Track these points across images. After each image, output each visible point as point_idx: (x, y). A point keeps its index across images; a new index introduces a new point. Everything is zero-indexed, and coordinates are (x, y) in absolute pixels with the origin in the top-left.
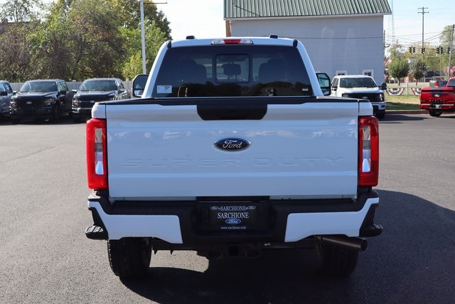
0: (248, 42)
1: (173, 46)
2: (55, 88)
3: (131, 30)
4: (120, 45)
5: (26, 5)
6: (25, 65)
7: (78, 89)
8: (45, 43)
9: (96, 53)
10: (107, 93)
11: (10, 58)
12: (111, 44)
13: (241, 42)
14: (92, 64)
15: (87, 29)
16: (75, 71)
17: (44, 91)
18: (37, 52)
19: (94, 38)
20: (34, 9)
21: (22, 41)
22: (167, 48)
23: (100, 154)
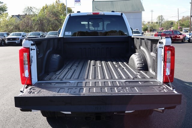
0: (102, 14)
1: (71, 15)
2: (39, 35)
3: (64, 17)
4: (61, 21)
5: (31, 9)
6: (31, 28)
7: (47, 35)
8: (37, 21)
9: (53, 23)
10: (56, 36)
11: (27, 25)
12: (58, 21)
13: (99, 14)
14: (52, 27)
15: (50, 16)
16: (47, 29)
17: (36, 35)
18: (35, 23)
19: (52, 19)
20: (34, 10)
21: (30, 20)
22: (69, 16)
23: (27, 66)
